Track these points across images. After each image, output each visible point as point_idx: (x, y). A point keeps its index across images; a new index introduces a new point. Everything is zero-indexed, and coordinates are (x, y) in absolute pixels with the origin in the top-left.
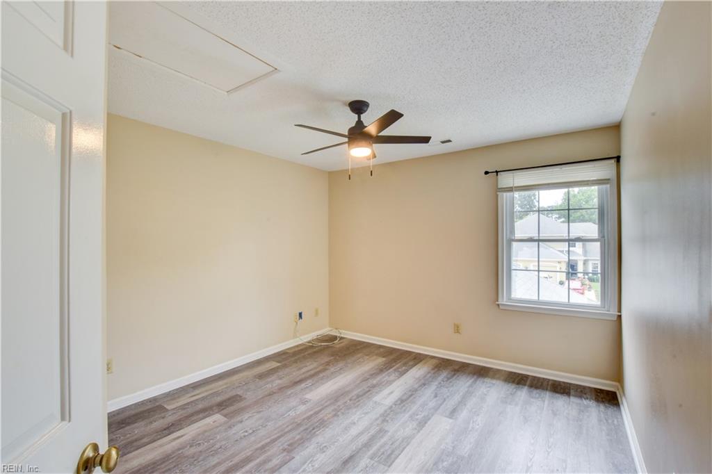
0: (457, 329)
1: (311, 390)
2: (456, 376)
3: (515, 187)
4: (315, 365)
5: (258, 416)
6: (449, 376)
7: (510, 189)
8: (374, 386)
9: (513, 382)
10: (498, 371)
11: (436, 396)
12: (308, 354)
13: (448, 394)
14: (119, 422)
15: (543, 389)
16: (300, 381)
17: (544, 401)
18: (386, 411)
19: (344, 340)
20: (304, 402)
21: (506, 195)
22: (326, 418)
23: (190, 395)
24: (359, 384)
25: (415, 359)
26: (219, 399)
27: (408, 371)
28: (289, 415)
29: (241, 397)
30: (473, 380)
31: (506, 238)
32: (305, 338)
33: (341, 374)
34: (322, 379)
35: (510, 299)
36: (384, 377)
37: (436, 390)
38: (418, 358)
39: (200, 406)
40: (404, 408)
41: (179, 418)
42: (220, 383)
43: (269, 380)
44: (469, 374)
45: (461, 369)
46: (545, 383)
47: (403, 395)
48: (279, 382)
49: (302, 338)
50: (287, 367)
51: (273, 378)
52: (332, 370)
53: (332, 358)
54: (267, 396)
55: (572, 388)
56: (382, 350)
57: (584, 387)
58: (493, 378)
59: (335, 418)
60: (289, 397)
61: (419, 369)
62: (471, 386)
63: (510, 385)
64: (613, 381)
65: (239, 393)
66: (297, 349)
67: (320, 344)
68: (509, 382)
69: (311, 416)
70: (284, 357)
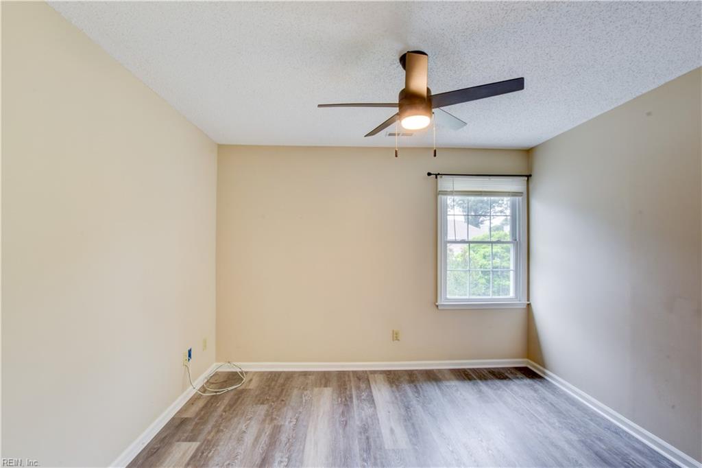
2: (418, 387)
3: (455, 191)
4: (254, 425)
6: (415, 390)
16: (265, 461)
21: (444, 198)
25: (359, 379)
27: (372, 396)
30: (436, 387)
33: (306, 427)
34: (291, 446)
35: (446, 299)
38: (362, 378)
45: (411, 378)
50: (215, 445)
52: (287, 424)
53: (266, 406)
58: (446, 379)
61: (379, 390)
62: (443, 394)
64: (523, 358)
66: (194, 408)
67: (223, 390)
70: (188, 427)
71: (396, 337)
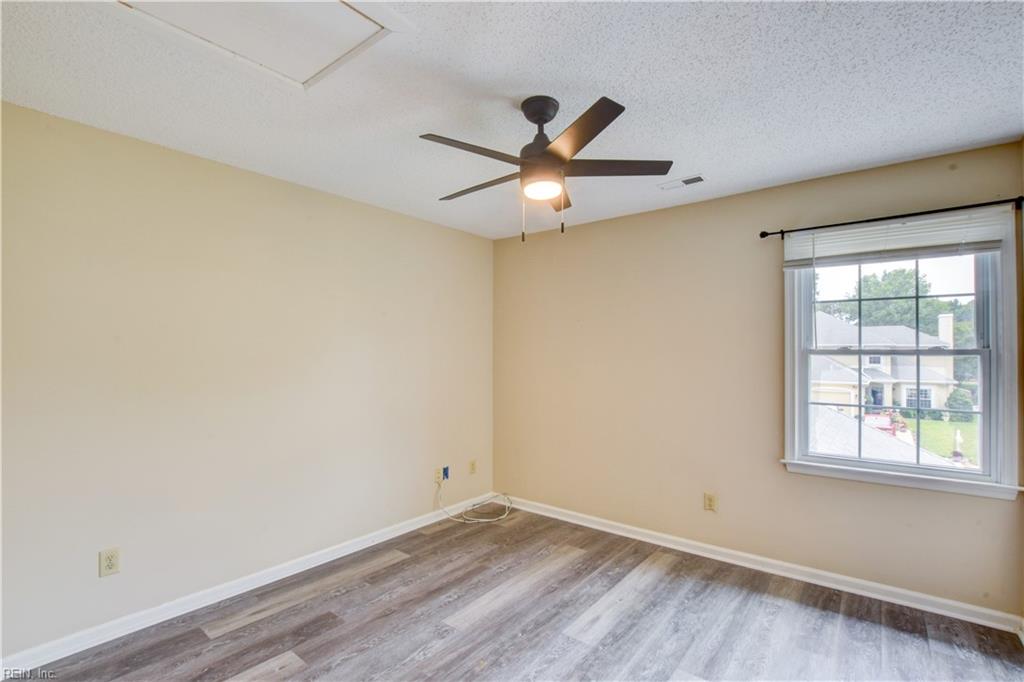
0: (709, 504)
1: (456, 609)
2: (710, 588)
3: (818, 258)
4: (466, 558)
5: (359, 659)
6: (698, 589)
7: (808, 263)
8: (565, 605)
9: (815, 605)
10: (785, 581)
11: (676, 630)
12: (456, 539)
13: (699, 627)
14: (122, 662)
15: (873, 622)
16: (439, 590)
17: (879, 648)
18: (586, 659)
19: (516, 514)
20: (442, 633)
21: (800, 273)
22: (477, 669)
23: (254, 610)
24: (539, 599)
25: (636, 552)
26: (297, 621)
27: (624, 576)
28: (413, 659)
29: (334, 617)
30: (740, 598)
31: (800, 346)
32: (452, 510)
33: (508, 578)
34: (476, 586)
35: (805, 454)
36: (581, 588)
37: (675, 616)
38: (641, 552)
39: (264, 634)
40: (620, 652)
41: (223, 657)
42: (306, 588)
43: (386, 585)
44: (734, 584)
45: (716, 574)
46: (874, 608)
47: (618, 625)
48: (403, 590)
49: (446, 509)
50: (418, 563)
51: (393, 582)
52: (495, 569)
53: (495, 546)
54: (379, 618)
55: (927, 620)
56: (579, 534)
57: (952, 621)
58: (777, 594)
59: (495, 670)
60: (417, 621)
61: (644, 573)
62: (738, 610)
63: (809, 610)
64: (1008, 612)
65: (333, 611)
66: (438, 528)
67: (476, 520)
68: (808, 605)
69: (452, 663)
70: (416, 542)
71: (710, 505)
